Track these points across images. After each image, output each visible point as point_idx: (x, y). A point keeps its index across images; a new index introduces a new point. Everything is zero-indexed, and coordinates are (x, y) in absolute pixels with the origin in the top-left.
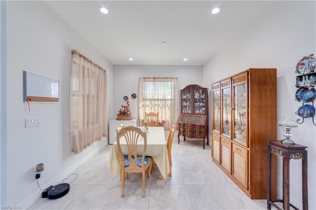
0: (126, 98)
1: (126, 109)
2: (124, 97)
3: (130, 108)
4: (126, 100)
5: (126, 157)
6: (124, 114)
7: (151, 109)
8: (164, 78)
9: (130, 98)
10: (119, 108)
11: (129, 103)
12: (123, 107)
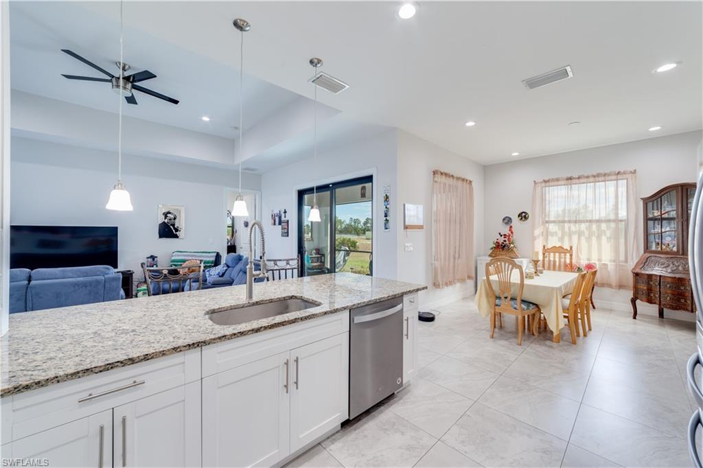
0: (508, 220)
1: (506, 239)
2: (504, 219)
3: (515, 237)
4: (507, 223)
5: (498, 298)
6: (503, 248)
7: (562, 239)
8: (594, 176)
9: (515, 219)
10: (495, 237)
11: (513, 229)
12: (501, 236)
